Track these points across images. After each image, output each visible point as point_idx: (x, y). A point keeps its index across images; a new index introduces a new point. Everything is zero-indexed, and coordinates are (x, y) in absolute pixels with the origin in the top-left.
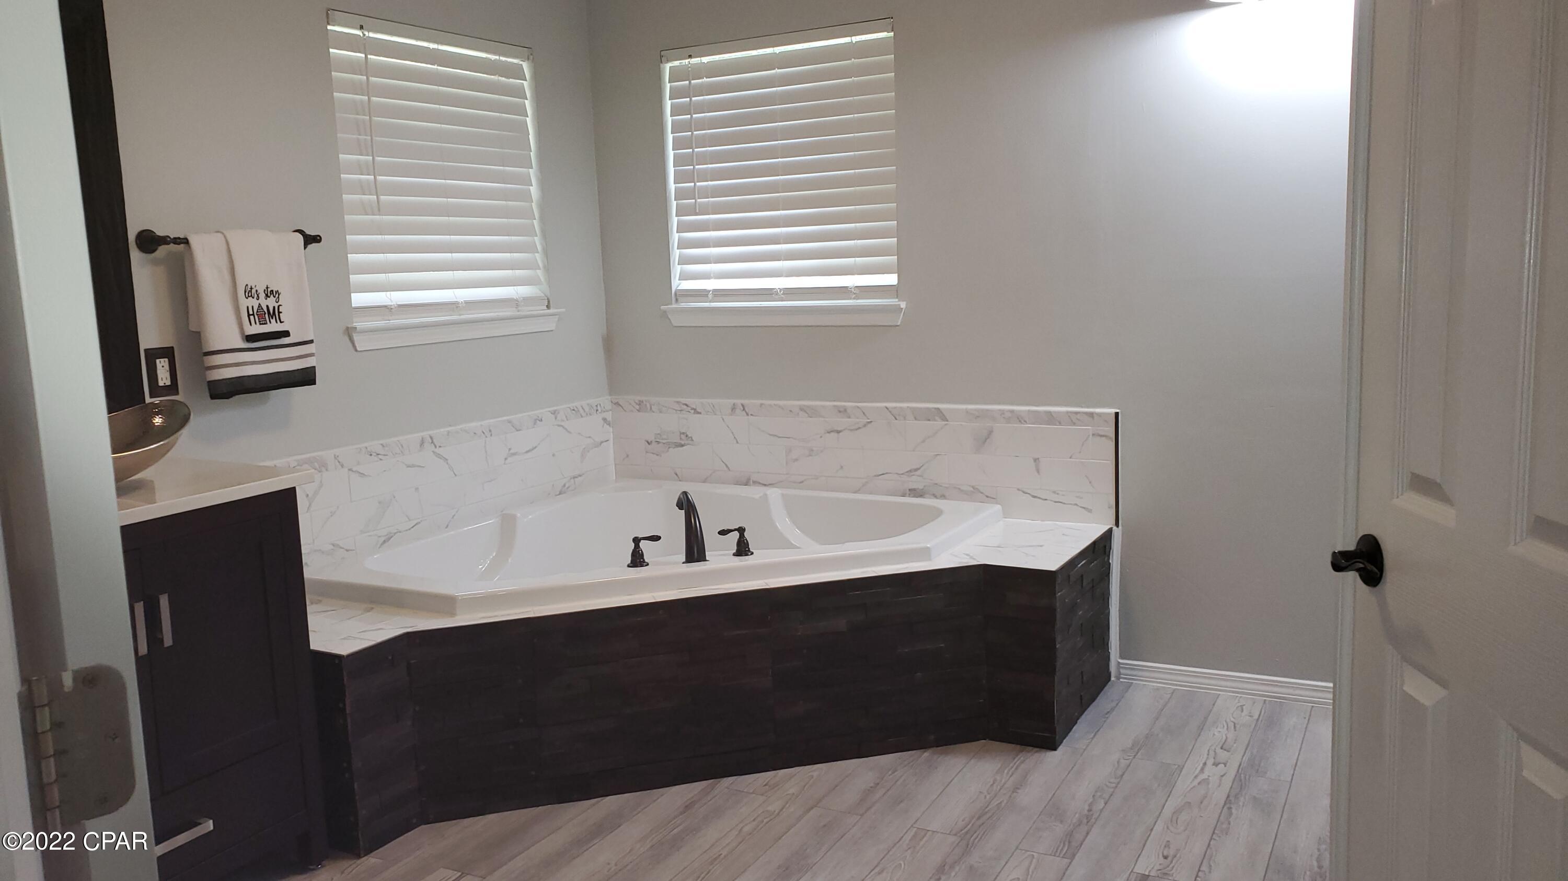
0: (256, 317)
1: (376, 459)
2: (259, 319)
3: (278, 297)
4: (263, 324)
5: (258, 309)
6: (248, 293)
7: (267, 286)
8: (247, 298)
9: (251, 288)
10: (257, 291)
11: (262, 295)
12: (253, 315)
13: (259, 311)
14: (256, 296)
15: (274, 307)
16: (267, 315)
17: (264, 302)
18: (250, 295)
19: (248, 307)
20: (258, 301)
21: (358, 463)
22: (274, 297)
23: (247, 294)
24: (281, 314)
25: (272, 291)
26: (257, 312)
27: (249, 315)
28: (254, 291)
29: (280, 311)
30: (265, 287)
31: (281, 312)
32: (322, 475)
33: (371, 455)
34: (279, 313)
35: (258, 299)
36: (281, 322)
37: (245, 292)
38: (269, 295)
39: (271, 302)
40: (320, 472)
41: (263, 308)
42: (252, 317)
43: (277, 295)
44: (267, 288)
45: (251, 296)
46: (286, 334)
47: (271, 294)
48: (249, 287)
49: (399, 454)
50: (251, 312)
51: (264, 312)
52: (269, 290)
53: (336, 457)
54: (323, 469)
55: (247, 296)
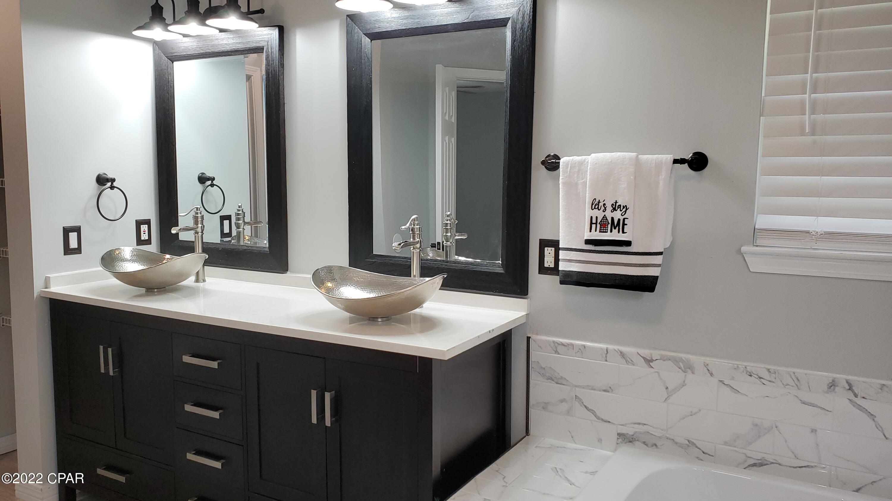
0: (598, 226)
1: (758, 381)
2: (600, 228)
3: (626, 211)
4: (603, 232)
5: (602, 220)
6: (595, 206)
7: (616, 201)
8: (592, 210)
9: (599, 202)
10: (604, 204)
11: (609, 208)
12: (596, 224)
13: (603, 221)
14: (603, 208)
15: (619, 220)
16: (609, 226)
17: (609, 214)
18: (596, 207)
19: (592, 217)
20: (604, 213)
21: (733, 378)
22: (621, 211)
23: (593, 206)
24: (625, 226)
25: (620, 205)
26: (601, 222)
27: (591, 223)
28: (601, 204)
29: (625, 223)
30: (613, 202)
31: (626, 225)
32: (686, 375)
33: (751, 376)
34: (624, 224)
35: (603, 212)
36: (623, 232)
37: (592, 204)
38: (617, 209)
39: (617, 215)
40: (684, 372)
41: (608, 219)
42: (594, 226)
43: (624, 210)
44: (616, 202)
45: (598, 208)
46: (628, 243)
47: (618, 208)
48: (597, 201)
49: (793, 386)
50: (594, 221)
51: (608, 222)
52: (617, 204)
53: (706, 365)
54: (689, 371)
55: (593, 208)
